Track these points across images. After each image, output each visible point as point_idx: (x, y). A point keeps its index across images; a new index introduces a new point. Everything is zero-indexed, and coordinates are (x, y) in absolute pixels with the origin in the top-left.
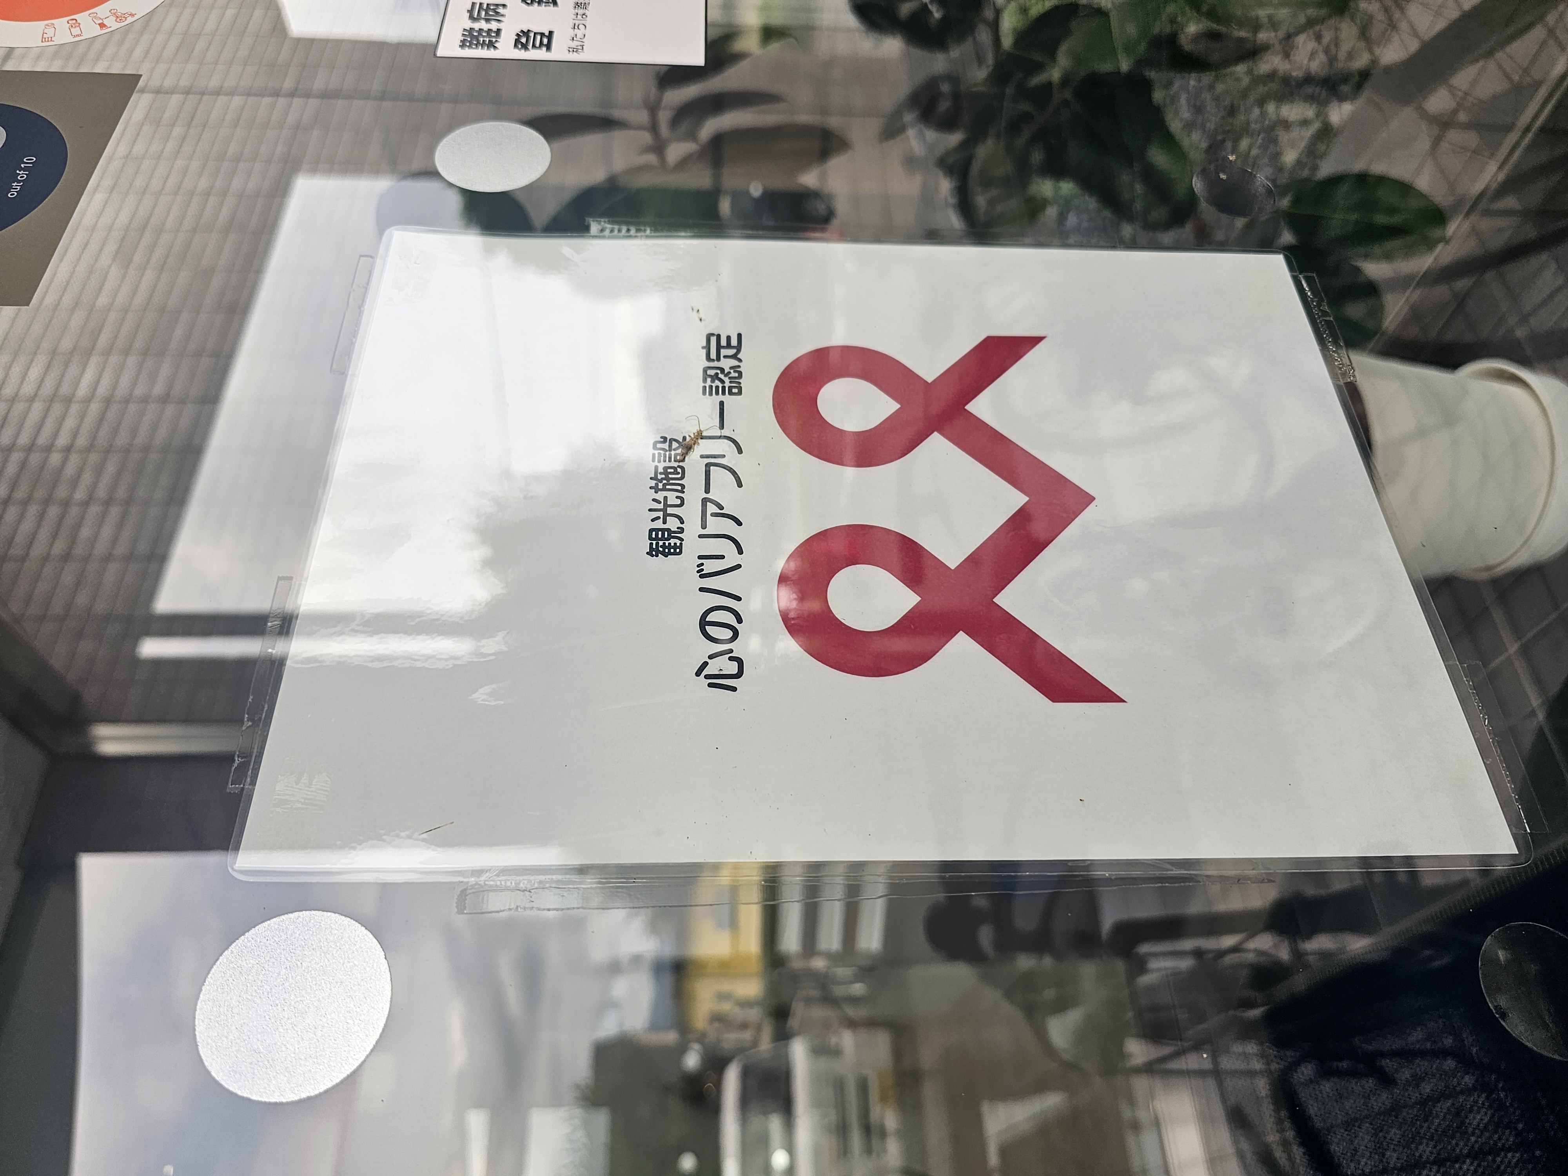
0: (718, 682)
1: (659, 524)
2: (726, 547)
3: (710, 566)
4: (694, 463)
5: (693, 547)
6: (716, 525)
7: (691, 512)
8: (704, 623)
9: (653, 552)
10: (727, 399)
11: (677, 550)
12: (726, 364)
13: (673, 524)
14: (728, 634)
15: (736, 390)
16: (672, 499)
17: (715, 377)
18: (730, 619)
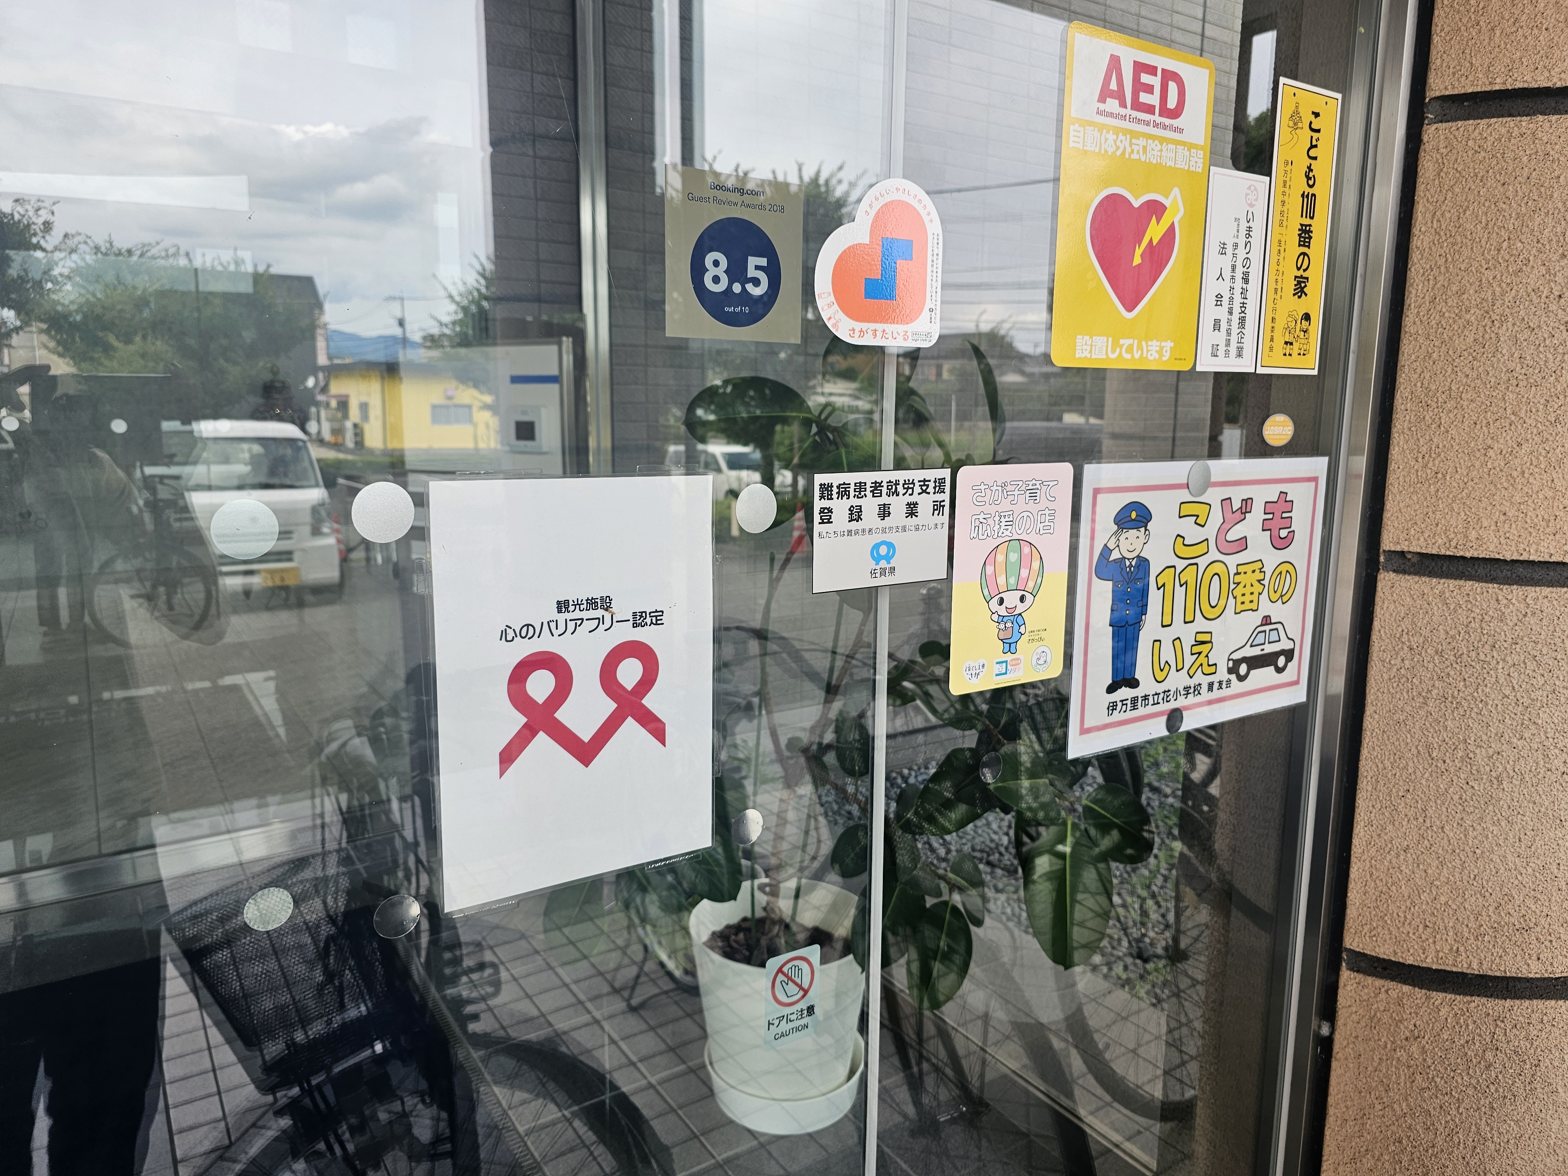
0: (503, 635)
1: (571, 603)
2: (562, 628)
3: (553, 625)
4: (599, 613)
5: (562, 617)
6: (571, 625)
7: (577, 614)
8: (528, 625)
9: (559, 603)
10: (631, 622)
11: (560, 611)
12: (648, 620)
13: (571, 608)
14: (523, 634)
15: (635, 625)
16: (584, 606)
17: (641, 616)
18: (530, 635)
